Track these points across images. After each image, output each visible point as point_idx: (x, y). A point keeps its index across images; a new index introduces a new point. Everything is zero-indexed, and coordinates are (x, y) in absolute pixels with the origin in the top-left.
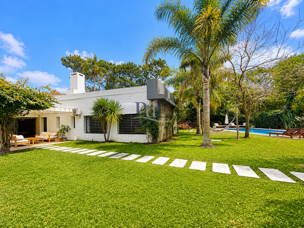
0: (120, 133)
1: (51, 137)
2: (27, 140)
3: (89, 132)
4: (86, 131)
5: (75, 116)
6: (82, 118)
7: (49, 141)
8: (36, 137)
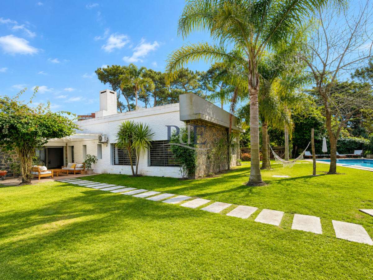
0: (151, 165)
1: (76, 169)
2: (50, 172)
3: (117, 163)
4: (115, 162)
5: (102, 144)
6: (109, 146)
7: (75, 173)
8: (63, 168)
